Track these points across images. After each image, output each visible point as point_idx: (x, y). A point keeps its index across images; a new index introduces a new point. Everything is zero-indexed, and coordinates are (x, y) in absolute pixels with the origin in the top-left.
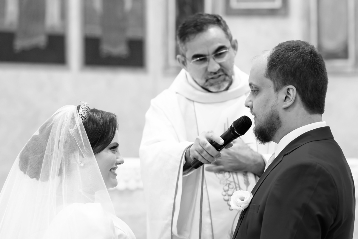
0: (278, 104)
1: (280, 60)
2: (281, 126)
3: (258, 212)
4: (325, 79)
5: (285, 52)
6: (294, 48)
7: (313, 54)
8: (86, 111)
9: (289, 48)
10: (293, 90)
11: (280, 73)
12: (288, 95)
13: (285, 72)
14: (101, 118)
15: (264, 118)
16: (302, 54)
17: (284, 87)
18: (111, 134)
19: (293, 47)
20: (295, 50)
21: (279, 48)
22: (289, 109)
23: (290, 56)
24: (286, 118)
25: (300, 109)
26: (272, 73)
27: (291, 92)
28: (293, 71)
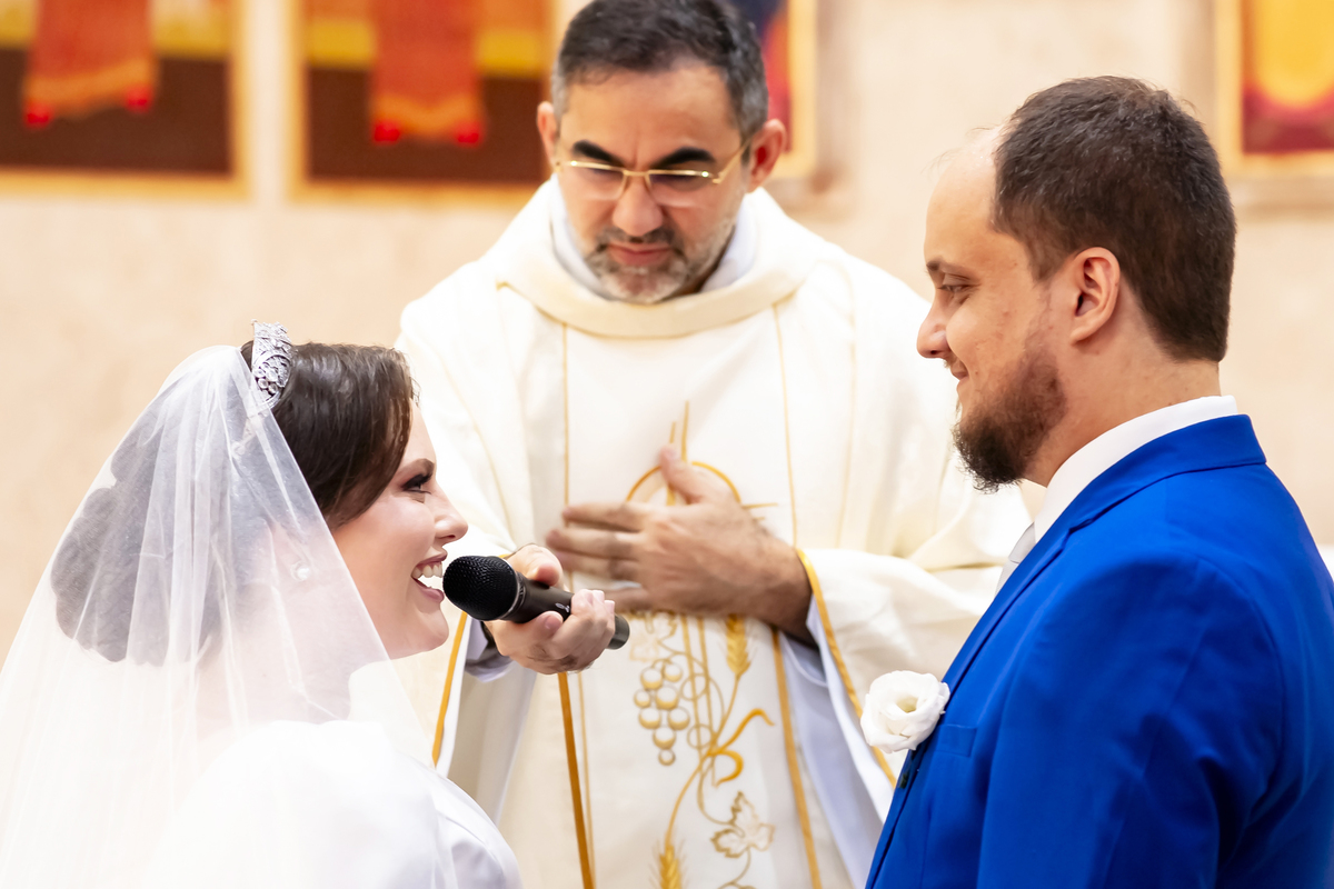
0: (1051, 328)
1: (1043, 158)
2: (1062, 415)
3: (969, 755)
4: (1225, 216)
5: (1062, 123)
6: (1096, 107)
7: (1172, 122)
8: (282, 361)
9: (1072, 107)
10: (1108, 266)
11: (1052, 208)
12: (1088, 286)
13: (1069, 199)
14: (343, 374)
15: (997, 385)
16: (1128, 125)
17: (1072, 255)
18: (395, 432)
19: (1088, 102)
20: (1098, 114)
21: (1034, 112)
22: (1096, 345)
23: (1083, 139)
24: (1082, 378)
25: (1136, 340)
26: (1017, 211)
27: (1098, 273)
28: (1100, 193)
